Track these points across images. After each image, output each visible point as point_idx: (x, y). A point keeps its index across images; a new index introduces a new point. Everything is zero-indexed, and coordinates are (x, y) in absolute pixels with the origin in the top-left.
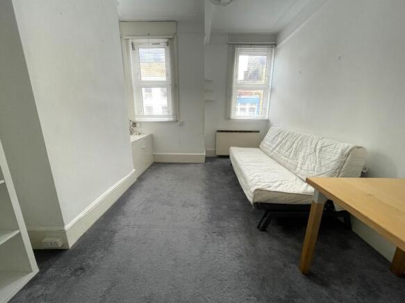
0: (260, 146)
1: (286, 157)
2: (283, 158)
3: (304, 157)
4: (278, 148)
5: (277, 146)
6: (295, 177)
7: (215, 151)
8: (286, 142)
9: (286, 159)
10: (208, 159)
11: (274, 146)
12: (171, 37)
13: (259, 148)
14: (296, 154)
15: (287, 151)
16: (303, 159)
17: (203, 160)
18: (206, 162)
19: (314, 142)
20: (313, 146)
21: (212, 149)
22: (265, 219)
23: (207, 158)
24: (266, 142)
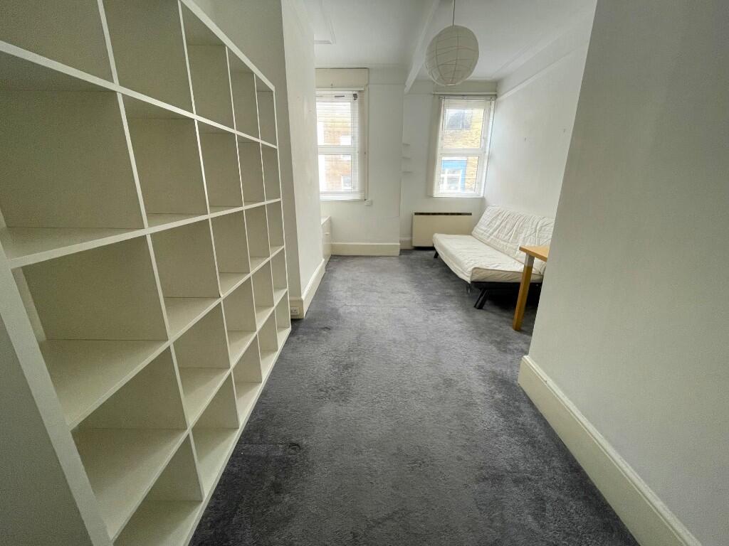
0: (473, 232)
1: (505, 241)
2: (502, 243)
3: (524, 238)
4: (495, 233)
5: (495, 230)
6: (513, 261)
7: (411, 241)
8: (506, 224)
9: (505, 244)
10: (403, 251)
11: (491, 231)
12: (362, 89)
13: (471, 235)
14: (515, 238)
15: (506, 235)
16: (523, 241)
17: (397, 252)
18: (400, 254)
19: (535, 223)
20: (534, 227)
21: (408, 239)
22: (482, 298)
23: (401, 250)
24: (481, 228)
